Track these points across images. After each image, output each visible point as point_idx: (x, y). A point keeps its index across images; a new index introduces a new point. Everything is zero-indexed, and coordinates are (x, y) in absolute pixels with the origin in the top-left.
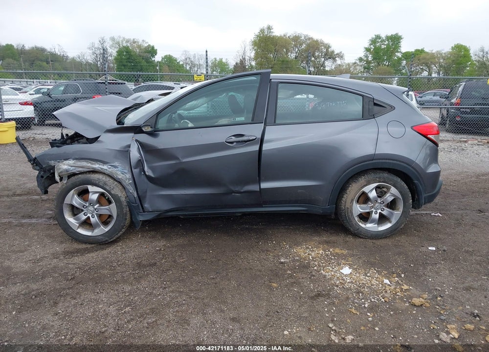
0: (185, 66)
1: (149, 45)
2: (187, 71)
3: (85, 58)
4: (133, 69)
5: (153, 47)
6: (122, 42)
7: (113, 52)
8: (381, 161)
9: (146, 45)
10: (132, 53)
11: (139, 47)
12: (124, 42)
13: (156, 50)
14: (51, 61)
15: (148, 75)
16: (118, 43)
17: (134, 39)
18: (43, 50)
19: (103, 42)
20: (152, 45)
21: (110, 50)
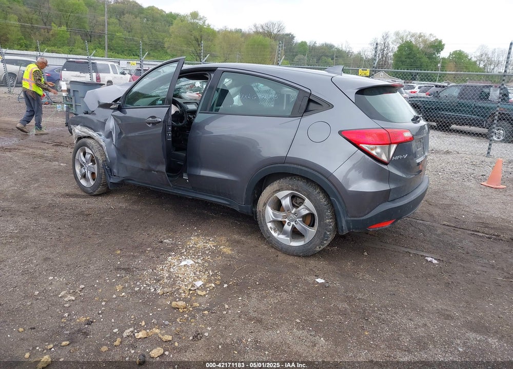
0: (478, 63)
1: (437, 39)
2: (480, 70)
3: (366, 54)
4: (412, 66)
5: (440, 42)
6: (407, 36)
7: (394, 47)
8: (292, 165)
9: (433, 39)
10: (414, 49)
11: (425, 41)
12: (409, 36)
13: (444, 45)
14: (336, 57)
15: (427, 74)
16: (402, 38)
17: (420, 34)
18: (331, 47)
19: (386, 37)
20: (439, 39)
21: (391, 46)
